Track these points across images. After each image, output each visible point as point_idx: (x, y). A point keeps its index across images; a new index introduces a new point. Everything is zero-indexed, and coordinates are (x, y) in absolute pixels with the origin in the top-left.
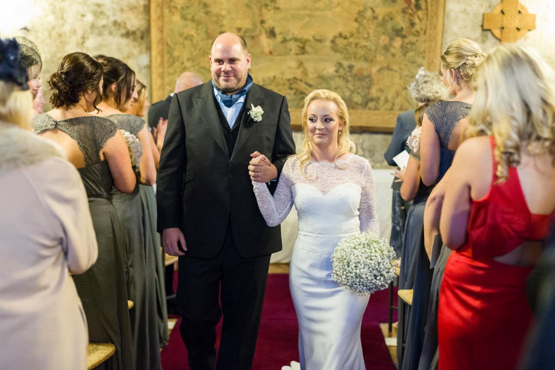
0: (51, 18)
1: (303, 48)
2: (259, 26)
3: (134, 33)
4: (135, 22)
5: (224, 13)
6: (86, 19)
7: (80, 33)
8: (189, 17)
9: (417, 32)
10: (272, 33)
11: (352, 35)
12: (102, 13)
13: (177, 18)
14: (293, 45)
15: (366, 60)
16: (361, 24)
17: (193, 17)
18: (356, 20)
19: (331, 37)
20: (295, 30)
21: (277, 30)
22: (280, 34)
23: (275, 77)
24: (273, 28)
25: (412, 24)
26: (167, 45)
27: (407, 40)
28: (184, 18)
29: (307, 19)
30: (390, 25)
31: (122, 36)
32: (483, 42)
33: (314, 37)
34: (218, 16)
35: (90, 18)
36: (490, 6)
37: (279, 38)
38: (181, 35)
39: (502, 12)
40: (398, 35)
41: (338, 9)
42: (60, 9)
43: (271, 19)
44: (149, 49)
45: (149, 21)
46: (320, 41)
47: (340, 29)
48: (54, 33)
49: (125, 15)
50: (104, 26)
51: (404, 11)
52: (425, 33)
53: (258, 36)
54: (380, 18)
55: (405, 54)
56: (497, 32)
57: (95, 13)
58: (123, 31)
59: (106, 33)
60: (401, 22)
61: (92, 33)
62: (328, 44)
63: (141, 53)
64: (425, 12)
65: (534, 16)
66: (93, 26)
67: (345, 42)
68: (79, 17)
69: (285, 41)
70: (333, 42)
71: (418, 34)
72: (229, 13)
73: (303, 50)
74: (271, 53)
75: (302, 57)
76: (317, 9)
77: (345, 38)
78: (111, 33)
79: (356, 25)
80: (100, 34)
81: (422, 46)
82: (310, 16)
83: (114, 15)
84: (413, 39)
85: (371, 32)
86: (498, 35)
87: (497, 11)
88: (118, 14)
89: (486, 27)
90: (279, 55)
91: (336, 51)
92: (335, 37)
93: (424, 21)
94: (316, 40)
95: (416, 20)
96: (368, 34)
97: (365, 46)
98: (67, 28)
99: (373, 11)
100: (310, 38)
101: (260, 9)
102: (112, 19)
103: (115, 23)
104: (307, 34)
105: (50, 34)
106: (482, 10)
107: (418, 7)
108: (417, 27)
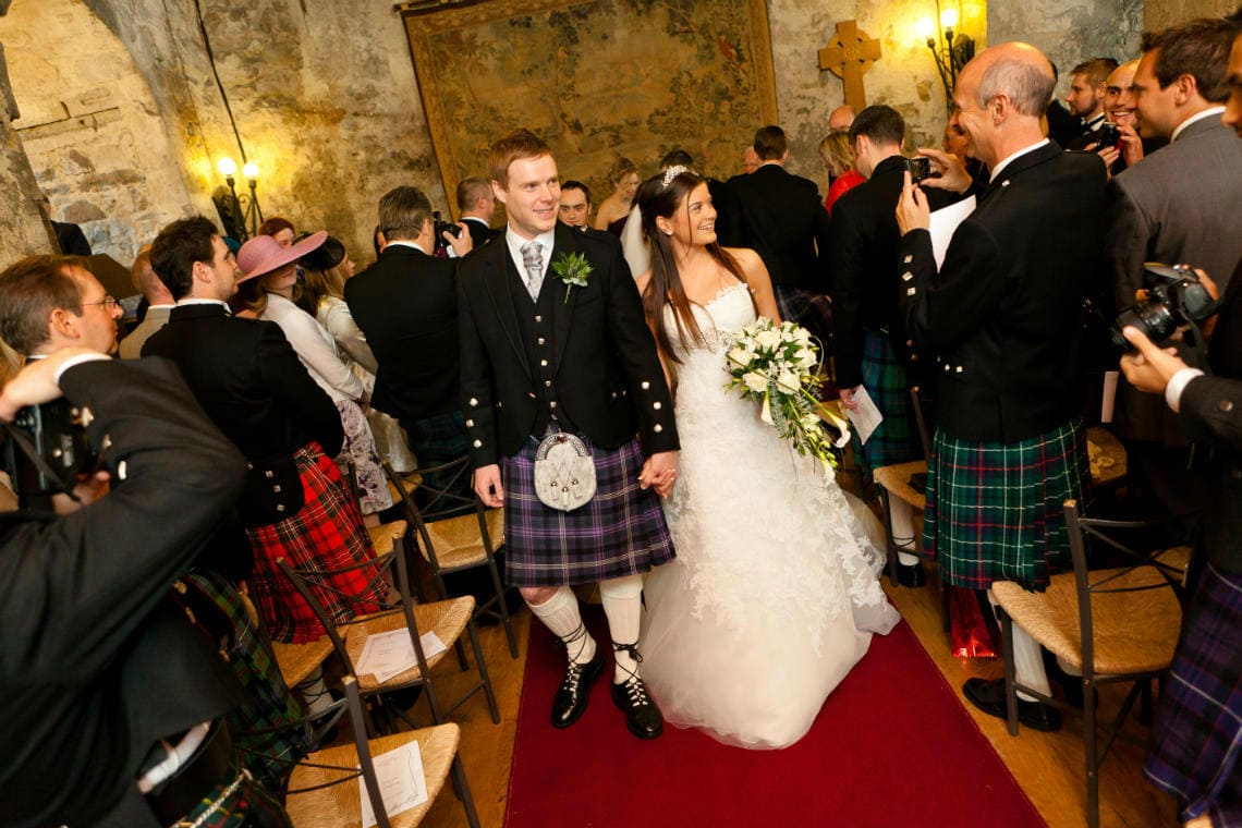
0: (319, 166)
1: (617, 137)
2: (560, 122)
3: (418, 161)
4: (415, 148)
5: (516, 115)
6: (358, 158)
7: (356, 176)
8: (477, 128)
9: (745, 89)
10: (577, 127)
11: (670, 109)
12: (376, 146)
13: (462, 133)
14: (604, 136)
15: (693, 135)
16: (678, 95)
17: (481, 127)
18: (672, 90)
19: (647, 118)
20: (603, 117)
21: (583, 122)
22: (587, 125)
23: (591, 178)
24: (577, 121)
25: (738, 81)
26: (460, 167)
27: (735, 103)
28: (470, 131)
29: (614, 101)
30: (711, 89)
31: (405, 168)
32: (823, 85)
33: (626, 121)
34: (510, 119)
35: (362, 155)
36: (824, 40)
37: (587, 131)
38: (472, 152)
39: (840, 44)
40: (724, 98)
41: (648, 81)
42: (327, 152)
43: (572, 110)
44: (440, 176)
45: (432, 143)
46: (635, 124)
47: (656, 104)
48: (328, 184)
49: (403, 143)
50: (382, 162)
51: (726, 68)
52: (755, 90)
53: (561, 134)
54: (700, 81)
55: (736, 120)
56: (838, 70)
57: (367, 149)
58: (406, 162)
59: (387, 169)
60: (725, 81)
61: (370, 173)
62: (645, 125)
63: (432, 184)
64: (750, 62)
65: (878, 41)
66: (369, 164)
67: (664, 119)
68: (351, 157)
69: (594, 132)
70: (650, 122)
71: (746, 92)
72: (522, 113)
73: (617, 140)
74: (580, 150)
75: (617, 148)
76: (624, 87)
77: (663, 114)
78: (391, 168)
79: (673, 96)
80: (380, 172)
81: (755, 105)
82: (616, 96)
83: (390, 145)
84: (741, 99)
85: (692, 100)
86: (839, 73)
87: (834, 44)
88: (395, 144)
89: (823, 67)
90: (592, 152)
91: (656, 132)
92: (651, 116)
93: (751, 75)
94: (630, 124)
95: (742, 75)
96: (689, 103)
97: (689, 119)
98: (340, 173)
99: (691, 76)
100: (623, 123)
101: (558, 102)
102: (389, 150)
103: (394, 155)
104: (620, 120)
105: (322, 184)
106: (816, 47)
107: (741, 59)
108: (745, 83)
